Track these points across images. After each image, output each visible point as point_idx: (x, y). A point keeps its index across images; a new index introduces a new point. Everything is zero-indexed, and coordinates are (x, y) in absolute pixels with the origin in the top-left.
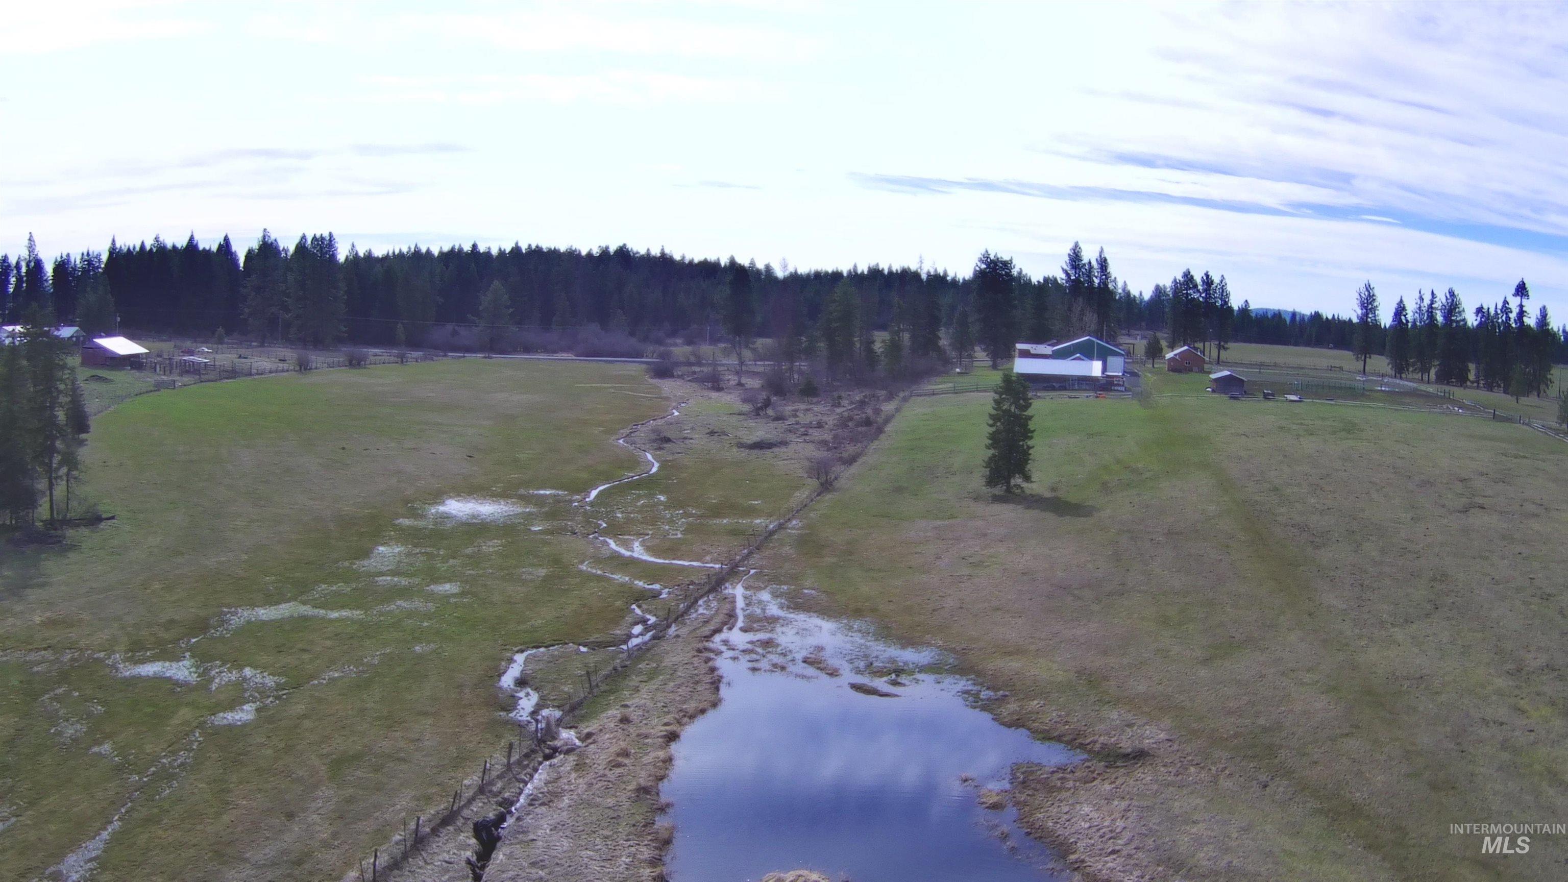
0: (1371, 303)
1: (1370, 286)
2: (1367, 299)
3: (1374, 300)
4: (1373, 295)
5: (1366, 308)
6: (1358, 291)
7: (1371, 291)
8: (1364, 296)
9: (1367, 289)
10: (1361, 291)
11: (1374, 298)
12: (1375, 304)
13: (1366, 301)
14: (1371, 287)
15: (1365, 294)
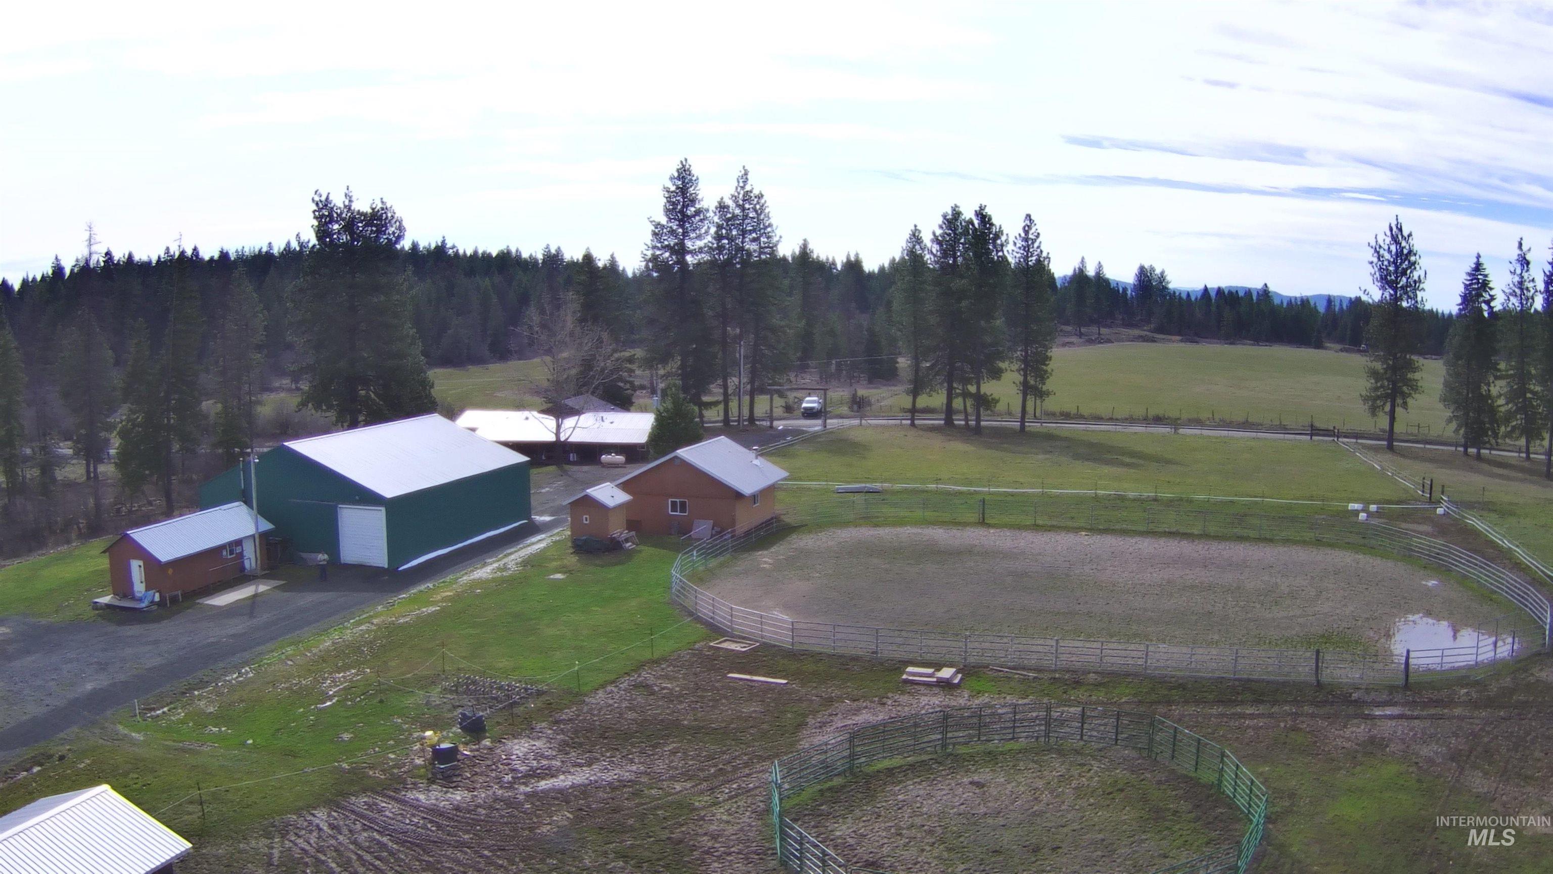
0: (1404, 273)
1: (1401, 230)
2: (1395, 263)
3: (1413, 265)
4: (1410, 252)
5: (1393, 285)
6: (1373, 244)
7: (1404, 244)
8: (1387, 256)
9: (1395, 239)
10: (1381, 242)
11: (1413, 259)
12: (1416, 275)
13: (1392, 268)
14: (1405, 233)
15: (1390, 251)
